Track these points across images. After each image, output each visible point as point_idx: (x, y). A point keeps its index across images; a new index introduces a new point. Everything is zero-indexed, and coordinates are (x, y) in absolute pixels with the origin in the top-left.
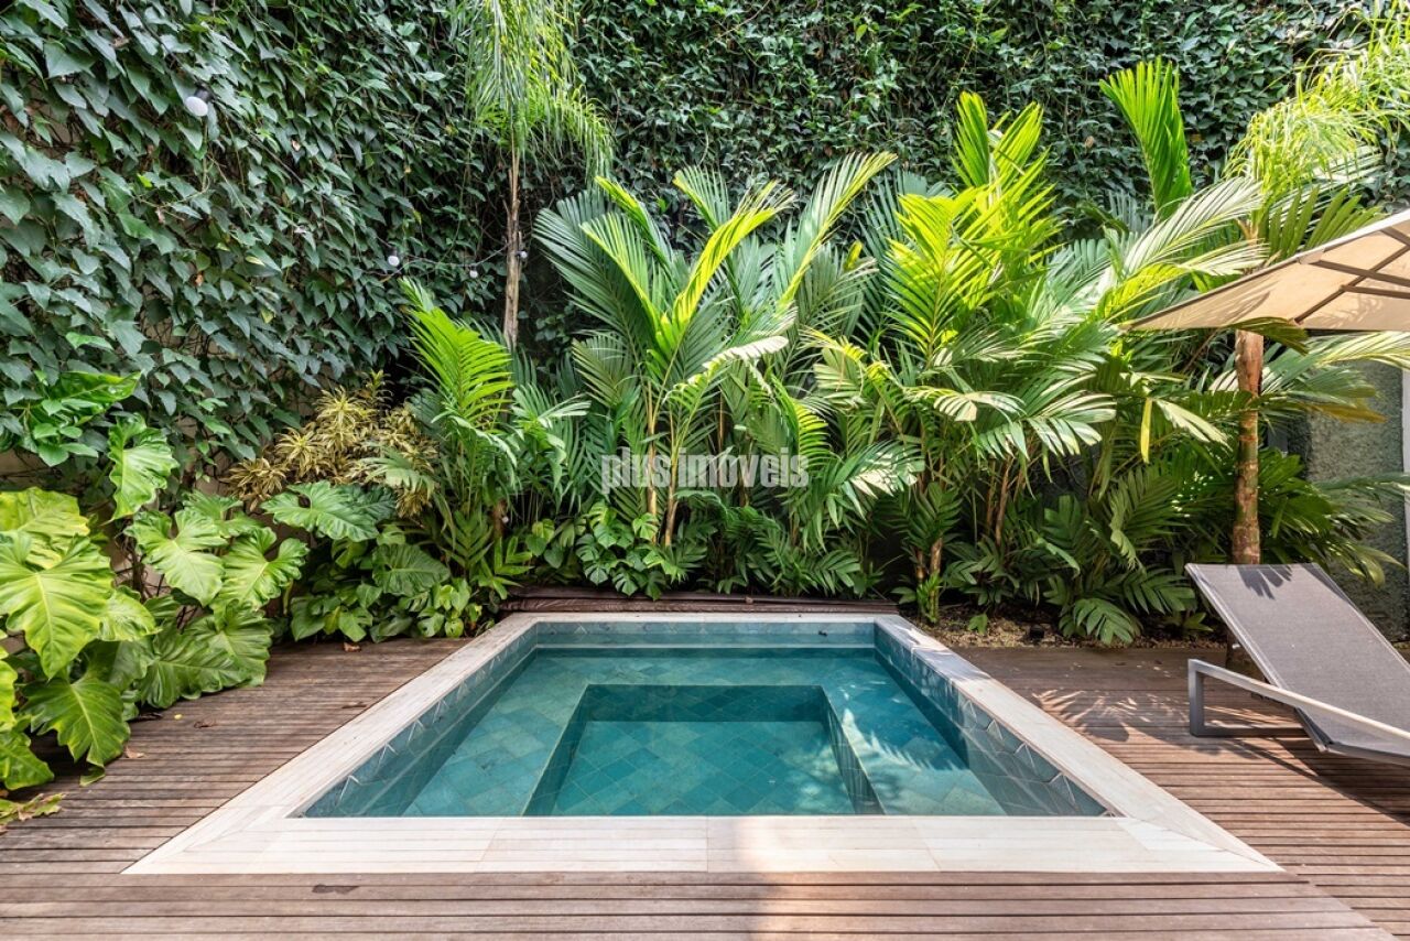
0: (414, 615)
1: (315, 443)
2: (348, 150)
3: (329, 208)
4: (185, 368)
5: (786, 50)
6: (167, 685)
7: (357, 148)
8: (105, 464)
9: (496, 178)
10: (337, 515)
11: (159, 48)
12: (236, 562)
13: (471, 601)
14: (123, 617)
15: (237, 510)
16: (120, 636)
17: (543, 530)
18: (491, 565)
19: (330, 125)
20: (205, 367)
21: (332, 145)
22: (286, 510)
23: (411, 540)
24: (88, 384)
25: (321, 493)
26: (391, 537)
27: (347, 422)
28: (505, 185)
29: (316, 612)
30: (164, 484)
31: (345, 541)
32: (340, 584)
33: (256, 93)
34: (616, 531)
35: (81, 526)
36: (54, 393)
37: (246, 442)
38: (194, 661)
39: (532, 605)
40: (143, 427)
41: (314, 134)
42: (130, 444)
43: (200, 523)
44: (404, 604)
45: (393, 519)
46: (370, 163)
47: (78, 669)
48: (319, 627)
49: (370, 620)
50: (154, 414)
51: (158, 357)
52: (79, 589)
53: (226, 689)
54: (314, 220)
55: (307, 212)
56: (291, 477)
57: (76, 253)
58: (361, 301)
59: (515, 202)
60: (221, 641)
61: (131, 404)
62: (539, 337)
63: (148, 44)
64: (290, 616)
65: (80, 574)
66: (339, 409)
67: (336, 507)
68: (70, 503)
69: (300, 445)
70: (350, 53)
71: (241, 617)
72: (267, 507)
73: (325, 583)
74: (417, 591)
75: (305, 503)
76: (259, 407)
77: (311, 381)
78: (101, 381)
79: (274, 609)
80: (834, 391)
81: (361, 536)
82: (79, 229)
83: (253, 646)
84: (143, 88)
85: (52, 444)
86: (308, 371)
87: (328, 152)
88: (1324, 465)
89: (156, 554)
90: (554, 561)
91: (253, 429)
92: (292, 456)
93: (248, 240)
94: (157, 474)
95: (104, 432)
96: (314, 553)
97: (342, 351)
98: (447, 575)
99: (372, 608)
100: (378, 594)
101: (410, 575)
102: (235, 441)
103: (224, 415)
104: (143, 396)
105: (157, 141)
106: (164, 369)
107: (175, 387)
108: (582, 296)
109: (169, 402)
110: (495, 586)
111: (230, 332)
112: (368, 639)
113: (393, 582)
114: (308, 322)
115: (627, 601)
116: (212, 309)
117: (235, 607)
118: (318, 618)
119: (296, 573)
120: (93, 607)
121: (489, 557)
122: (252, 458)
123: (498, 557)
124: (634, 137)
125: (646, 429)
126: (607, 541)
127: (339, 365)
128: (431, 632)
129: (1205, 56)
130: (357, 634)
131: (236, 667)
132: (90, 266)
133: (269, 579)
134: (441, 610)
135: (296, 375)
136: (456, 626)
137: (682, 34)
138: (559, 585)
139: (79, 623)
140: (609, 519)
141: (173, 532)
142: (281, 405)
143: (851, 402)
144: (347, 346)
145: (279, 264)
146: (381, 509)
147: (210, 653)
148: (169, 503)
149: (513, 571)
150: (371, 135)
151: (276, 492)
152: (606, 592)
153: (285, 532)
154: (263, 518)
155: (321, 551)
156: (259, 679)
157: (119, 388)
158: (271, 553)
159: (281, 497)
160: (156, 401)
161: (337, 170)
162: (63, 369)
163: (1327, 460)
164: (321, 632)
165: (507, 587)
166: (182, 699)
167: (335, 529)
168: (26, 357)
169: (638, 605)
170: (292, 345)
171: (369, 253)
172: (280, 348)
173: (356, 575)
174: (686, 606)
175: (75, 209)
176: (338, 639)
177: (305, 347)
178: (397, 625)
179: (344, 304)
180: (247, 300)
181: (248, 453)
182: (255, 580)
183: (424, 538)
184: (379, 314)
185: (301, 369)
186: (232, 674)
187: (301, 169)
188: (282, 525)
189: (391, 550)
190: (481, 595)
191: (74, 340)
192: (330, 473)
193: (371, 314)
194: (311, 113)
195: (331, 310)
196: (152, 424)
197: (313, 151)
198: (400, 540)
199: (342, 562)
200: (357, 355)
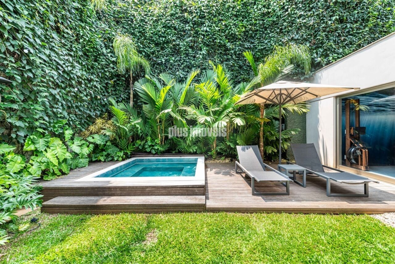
0: (113, 157)
1: (95, 127)
2: (98, 75)
3: (95, 87)
4: (73, 117)
5: (185, 45)
6: (74, 165)
7: (100, 74)
8: (63, 133)
9: (128, 74)
10: (99, 140)
11: (68, 69)
12: (83, 148)
13: (124, 155)
14: (68, 155)
15: (82, 139)
16: (68, 158)
17: (139, 142)
18: (128, 149)
19: (95, 71)
20: (76, 117)
21: (96, 75)
22: (90, 139)
23: (112, 144)
24: (60, 121)
25: (96, 136)
26: (108, 144)
27: (100, 124)
28: (129, 76)
29: (96, 156)
30: (71, 136)
31: (100, 144)
32: (100, 152)
33: (82, 70)
34: (152, 142)
35: (61, 143)
36: (56, 123)
37: (83, 128)
38: (77, 163)
39: (136, 156)
40: (68, 127)
41: (92, 74)
42: (66, 130)
43: (77, 142)
44: (111, 155)
45: (109, 140)
46: (103, 76)
47: (63, 162)
48: (97, 159)
49: (105, 158)
50: (69, 125)
51: (69, 116)
52: (63, 151)
53: (82, 167)
54: (93, 89)
55: (92, 88)
56: (91, 133)
57: (58, 102)
58: (102, 101)
59: (131, 79)
60: (81, 160)
61: (66, 124)
62: (138, 104)
63: (66, 69)
64: (92, 157)
65: (63, 149)
66: (99, 121)
67: (99, 139)
68: (59, 139)
69: (92, 128)
70: (98, 58)
71: (84, 157)
72: (87, 139)
73: (98, 152)
74: (113, 153)
75: (93, 138)
76: (85, 122)
77: (94, 117)
78: (62, 121)
79: (89, 156)
80: (191, 115)
81: (103, 144)
82: (58, 99)
83: (85, 161)
84: (66, 76)
85: (56, 131)
86: (93, 115)
87: (95, 76)
88: (290, 127)
89: (71, 146)
90: (140, 148)
91: (84, 125)
92: (91, 130)
93: (82, 95)
94: (70, 134)
95: (63, 128)
96: (95, 146)
97: (99, 110)
98: (119, 150)
99: (106, 156)
100: (106, 153)
101: (112, 150)
102: (81, 128)
103: (80, 124)
104: (68, 123)
105: (68, 83)
106: (70, 117)
107: (72, 120)
108: (142, 98)
109: (71, 123)
110: (128, 152)
111: (80, 110)
112: (105, 161)
113: (109, 151)
114: (93, 106)
115: (154, 155)
116: (77, 107)
117: (83, 155)
118: (96, 157)
119: (92, 149)
120: (65, 153)
121: (127, 147)
122: (84, 131)
123: (129, 147)
124: (155, 63)
125: (157, 122)
126: (150, 144)
127: (98, 113)
128: (116, 160)
129: (269, 44)
130: (103, 160)
131: (83, 164)
132: (60, 104)
133: (88, 150)
134: (118, 156)
135: (91, 116)
136: (121, 159)
137: (164, 43)
138: (142, 152)
139: (63, 155)
140: (151, 139)
141: (73, 143)
142: (89, 121)
143: (194, 117)
144: (100, 109)
145: (87, 98)
146: (107, 139)
147: (80, 162)
148: (72, 139)
149: (131, 149)
150: (103, 71)
151: (88, 136)
152: (150, 153)
153: (90, 143)
154: (87, 141)
155: (96, 146)
156: (87, 166)
157: (65, 121)
158: (88, 146)
159: (89, 137)
160: (69, 123)
161: (97, 79)
162: (57, 120)
163: (290, 125)
164: (97, 160)
165: (131, 152)
166: (76, 168)
167: (98, 142)
168: (52, 119)
169: (156, 156)
170: (90, 111)
171: (104, 92)
172: (88, 112)
173: (103, 150)
174: (165, 155)
175: (58, 97)
176: (100, 161)
177: (92, 111)
178: (110, 159)
179: (99, 102)
180: (82, 105)
181: (84, 130)
182: (86, 151)
183: (115, 144)
184: (106, 103)
185: (92, 115)
186: (83, 165)
187: (90, 81)
188: (90, 142)
189: (109, 146)
190: (126, 154)
191: (59, 116)
192: (98, 132)
193: (104, 103)
194: (92, 70)
195: (97, 104)
196: (69, 126)
197: (92, 77)
198: (110, 144)
199: (100, 148)
200: (102, 111)
